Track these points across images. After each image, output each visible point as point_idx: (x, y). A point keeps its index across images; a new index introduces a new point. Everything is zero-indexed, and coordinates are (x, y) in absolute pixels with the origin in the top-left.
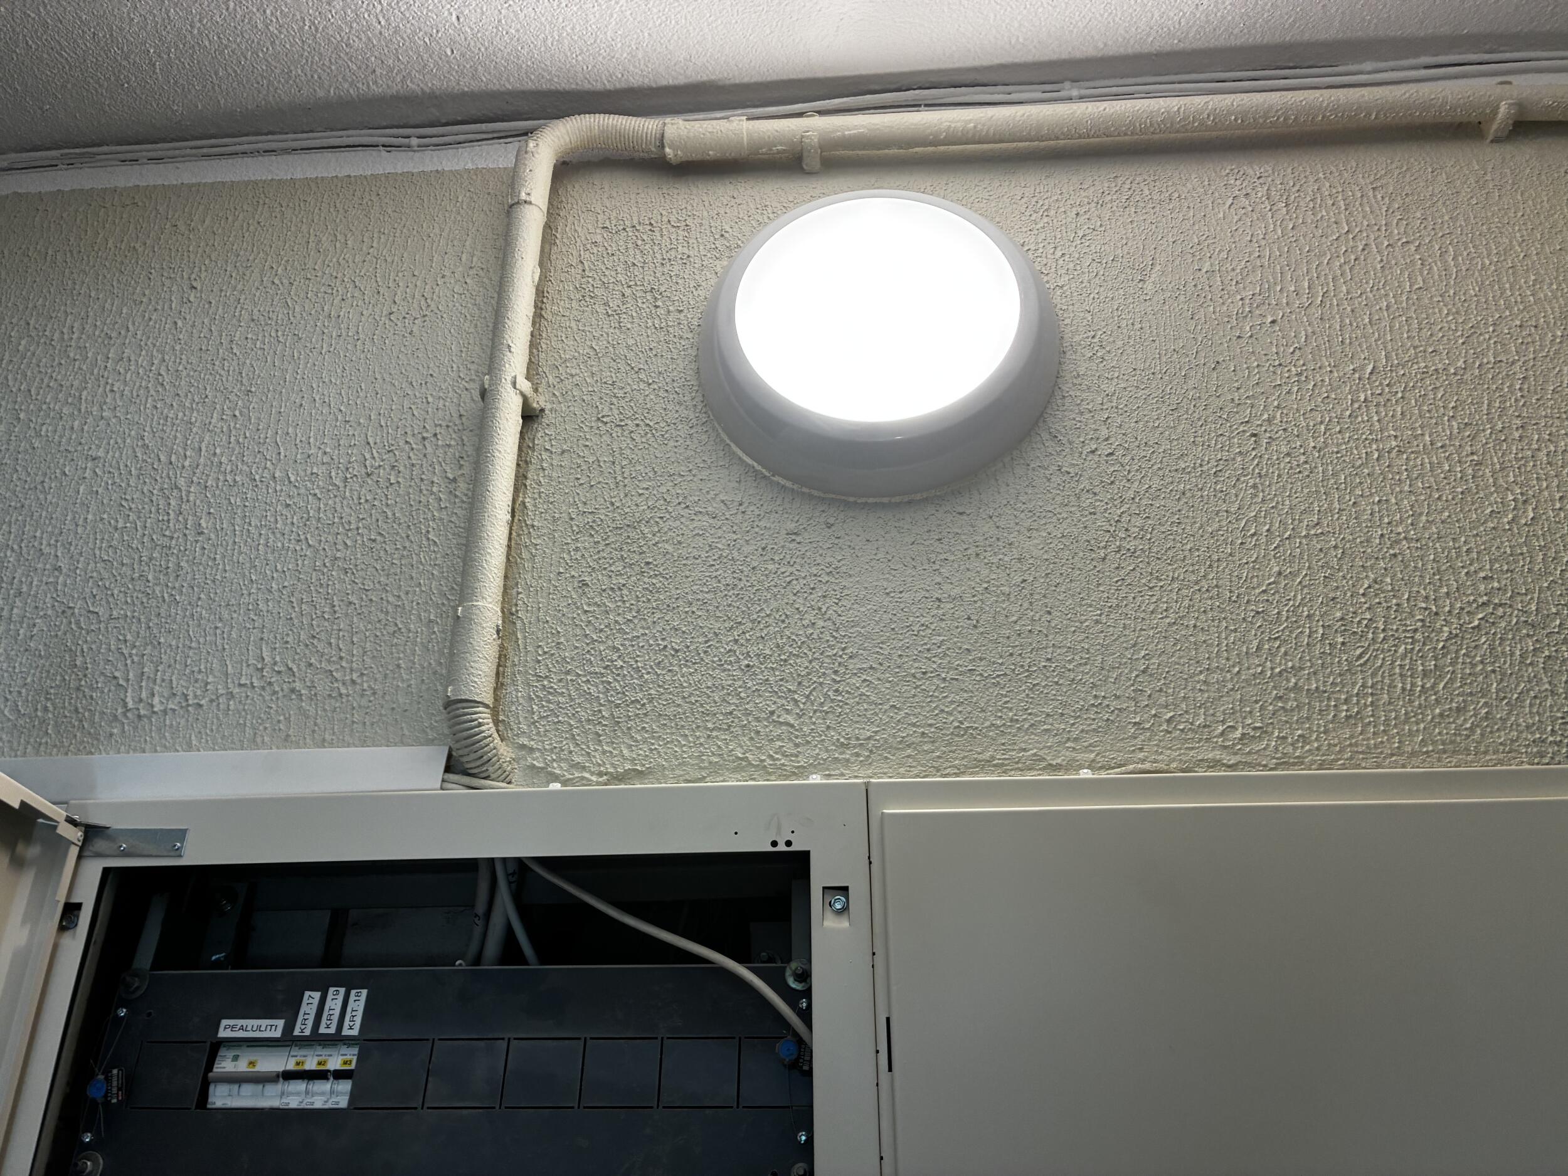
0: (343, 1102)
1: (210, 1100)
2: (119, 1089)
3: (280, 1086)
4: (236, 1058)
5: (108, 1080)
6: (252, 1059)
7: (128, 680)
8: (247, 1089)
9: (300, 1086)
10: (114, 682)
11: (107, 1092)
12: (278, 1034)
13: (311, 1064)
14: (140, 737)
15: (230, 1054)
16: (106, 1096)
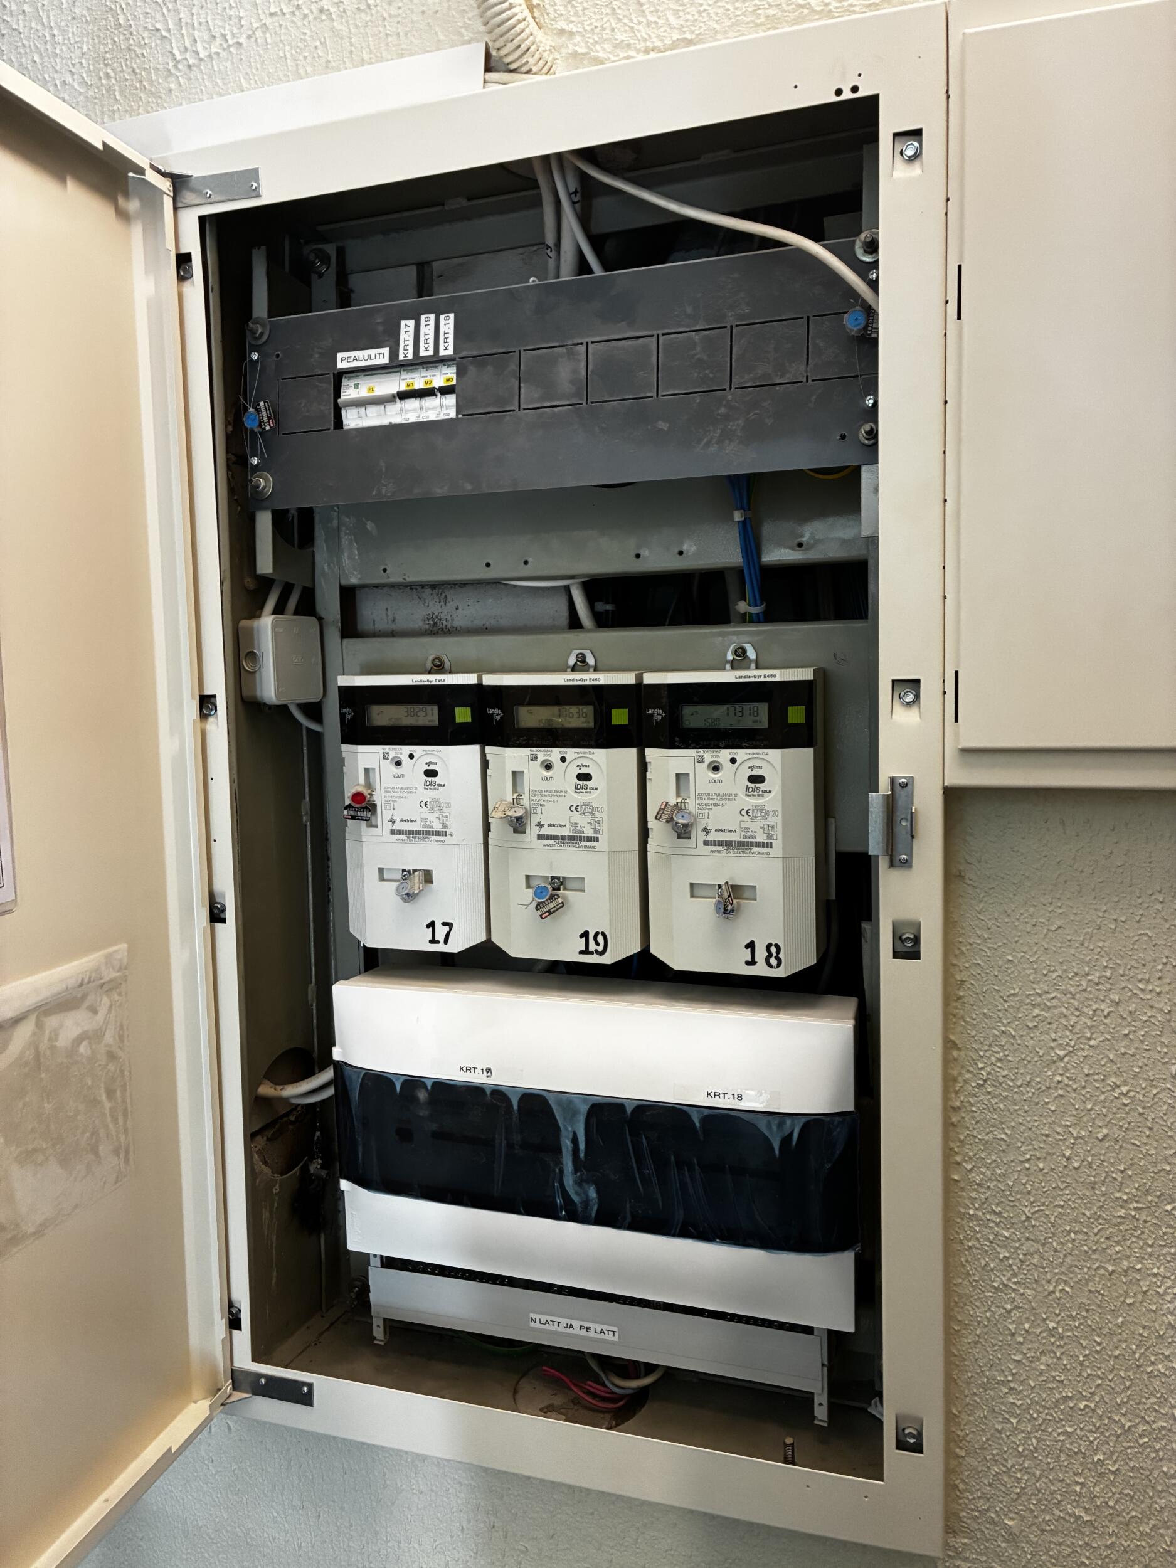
0: (452, 413)
1: (345, 422)
2: (269, 418)
3: (399, 405)
4: (357, 386)
5: (258, 411)
6: (371, 385)
7: (169, 30)
8: (372, 410)
9: (413, 403)
10: (158, 34)
11: (260, 422)
12: (385, 360)
13: (419, 384)
14: (196, 88)
15: (352, 383)
16: (260, 426)
